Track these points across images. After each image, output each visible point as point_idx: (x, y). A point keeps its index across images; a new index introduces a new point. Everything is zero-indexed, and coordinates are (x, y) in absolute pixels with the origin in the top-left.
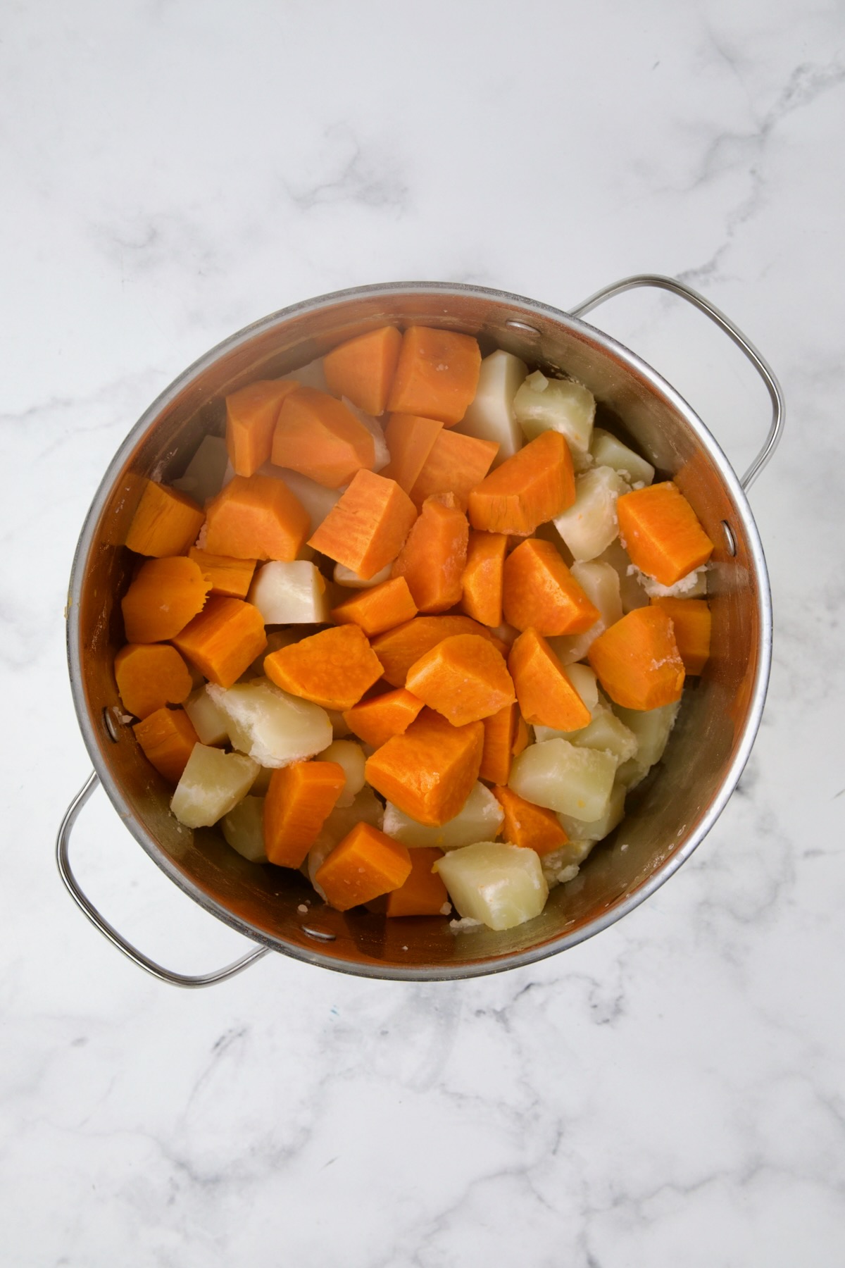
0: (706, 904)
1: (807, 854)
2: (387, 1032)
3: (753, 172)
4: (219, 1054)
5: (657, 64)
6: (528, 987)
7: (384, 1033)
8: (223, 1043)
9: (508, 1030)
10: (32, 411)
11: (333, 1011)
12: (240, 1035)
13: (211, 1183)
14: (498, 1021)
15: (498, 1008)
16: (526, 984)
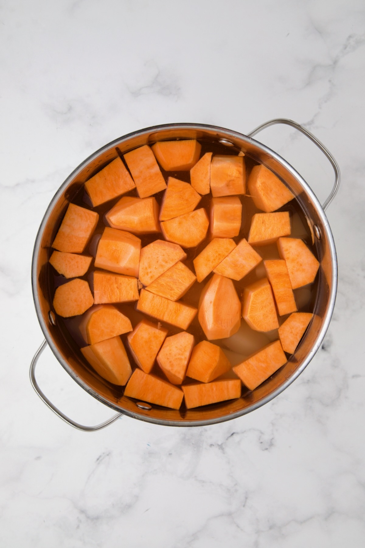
0: (309, 398)
1: (353, 377)
2: (171, 454)
3: (330, 81)
4: (99, 463)
5: (288, 34)
6: (232, 434)
7: (170, 454)
8: (101, 459)
9: (224, 453)
10: (17, 185)
11: (148, 445)
12: (108, 455)
13: (95, 519)
14: (219, 449)
15: (220, 443)
16: (232, 433)
